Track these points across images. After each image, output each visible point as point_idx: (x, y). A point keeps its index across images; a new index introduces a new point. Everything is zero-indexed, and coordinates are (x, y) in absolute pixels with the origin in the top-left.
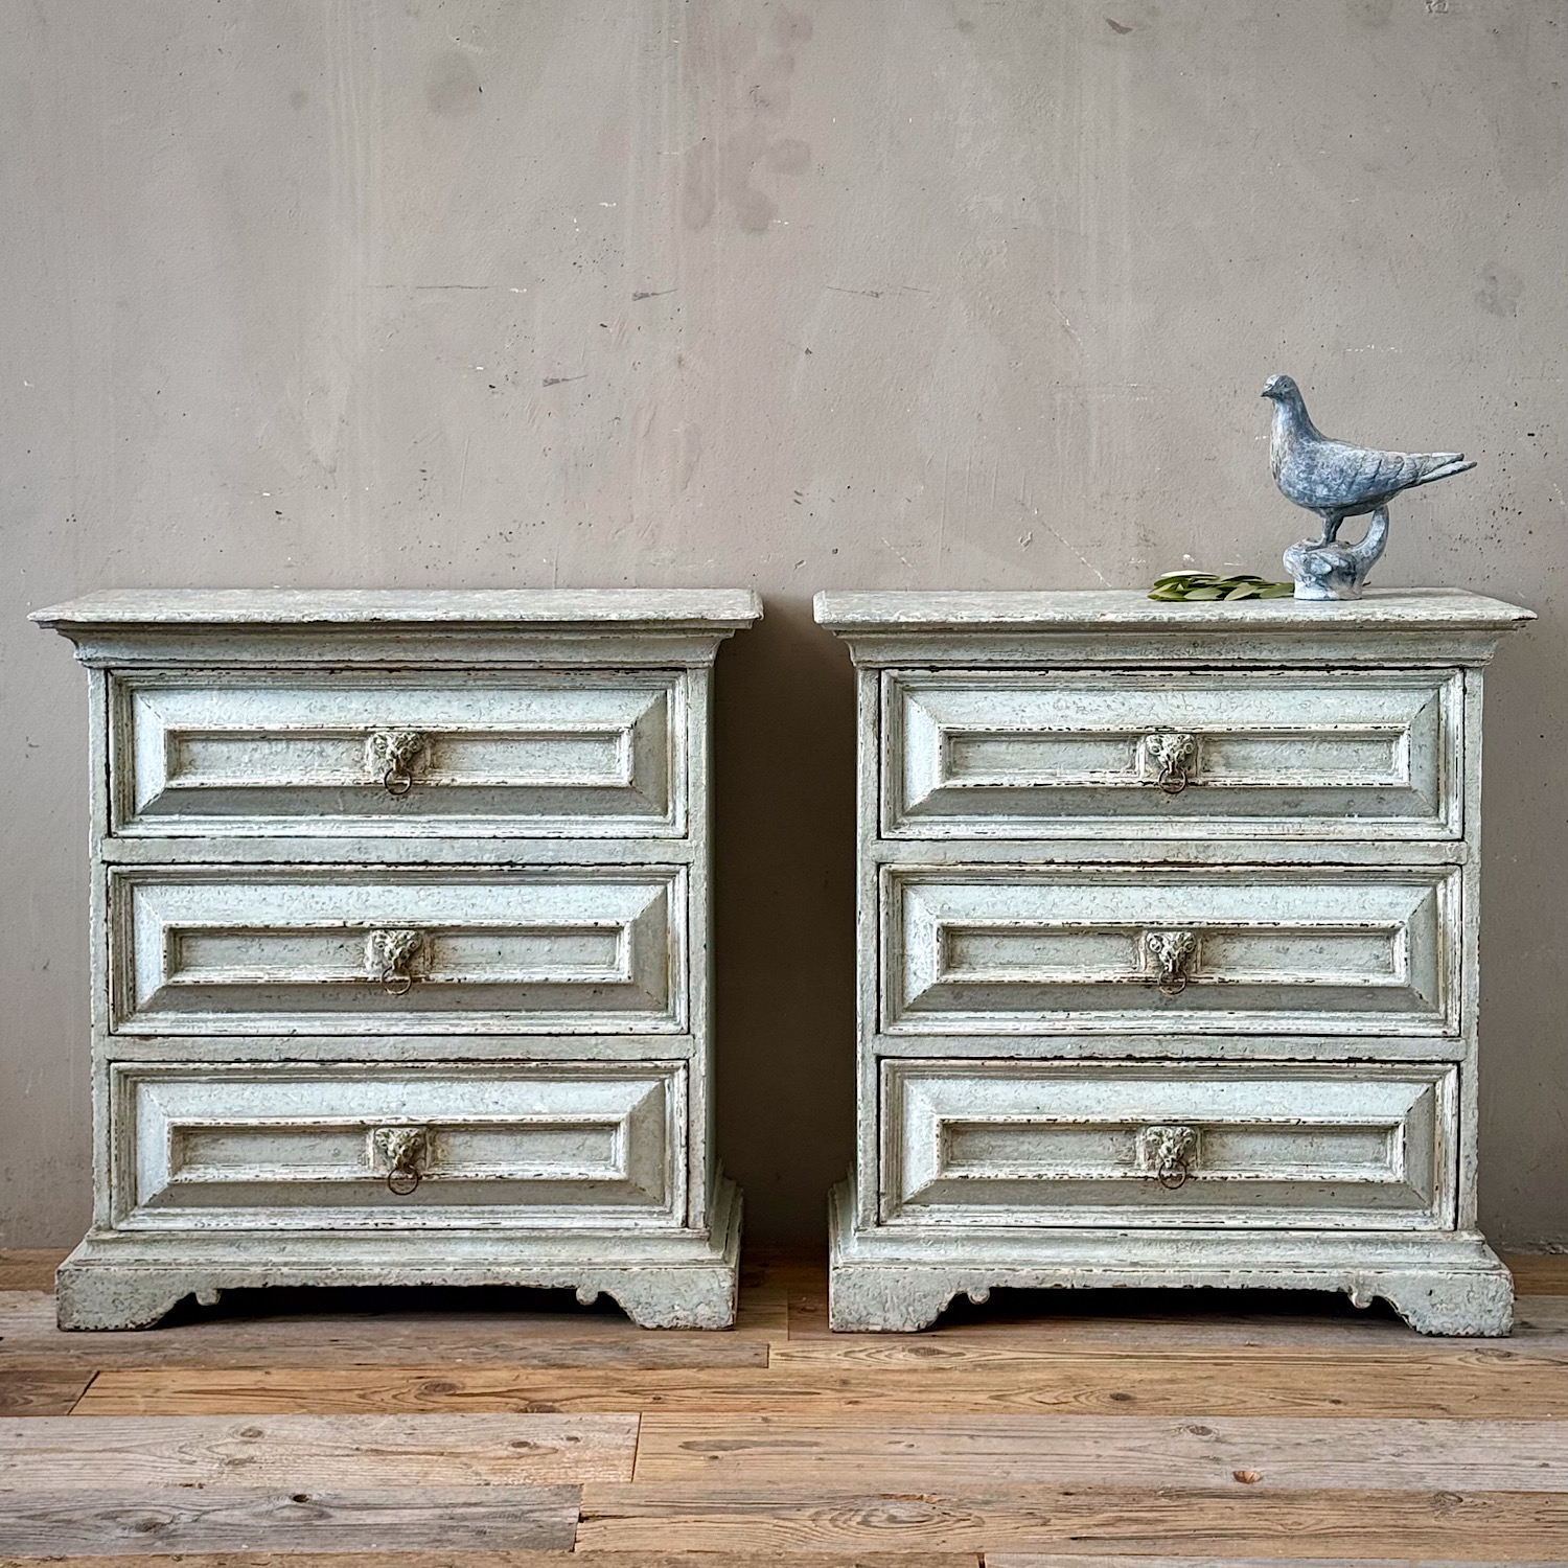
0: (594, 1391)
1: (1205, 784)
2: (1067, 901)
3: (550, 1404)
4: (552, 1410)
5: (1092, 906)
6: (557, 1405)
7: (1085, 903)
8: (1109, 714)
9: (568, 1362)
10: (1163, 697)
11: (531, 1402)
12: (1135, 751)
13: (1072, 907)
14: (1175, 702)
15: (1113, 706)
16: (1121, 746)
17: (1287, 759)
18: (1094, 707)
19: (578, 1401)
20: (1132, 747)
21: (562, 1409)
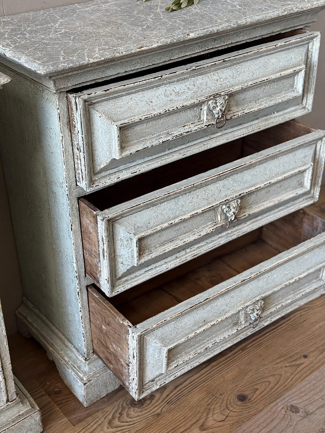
1: (231, 118)
2: (188, 202)
5: (198, 200)
7: (195, 200)
8: (190, 93)
10: (210, 76)
12: (201, 109)
13: (190, 204)
14: (215, 78)
15: (191, 87)
16: (195, 109)
17: (259, 95)
18: (182, 91)
20: (200, 108)
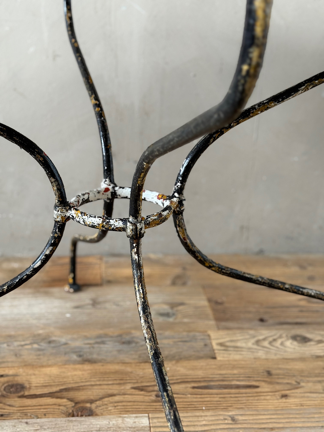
0: (115, 389)
3: (88, 405)
4: (91, 413)
6: (93, 406)
9: (95, 356)
11: (76, 403)
19: (106, 399)
21: (98, 411)
